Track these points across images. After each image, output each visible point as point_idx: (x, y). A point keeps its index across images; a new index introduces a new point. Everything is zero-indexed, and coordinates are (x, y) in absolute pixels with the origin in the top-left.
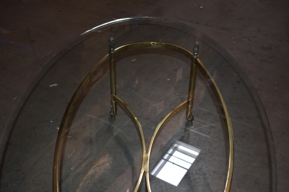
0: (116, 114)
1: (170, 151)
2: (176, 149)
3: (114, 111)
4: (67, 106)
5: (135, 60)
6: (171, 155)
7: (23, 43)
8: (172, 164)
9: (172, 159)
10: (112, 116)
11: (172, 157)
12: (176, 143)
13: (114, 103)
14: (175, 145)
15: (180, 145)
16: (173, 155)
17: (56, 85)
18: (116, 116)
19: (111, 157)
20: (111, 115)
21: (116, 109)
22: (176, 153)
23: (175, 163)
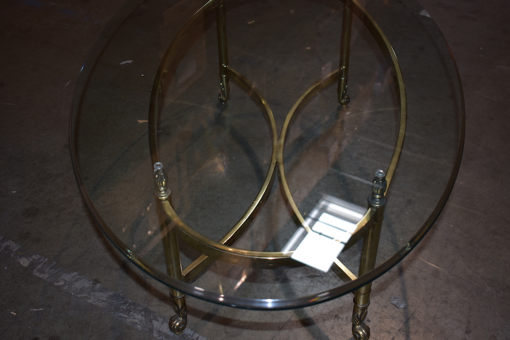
0: (228, 98)
1: (314, 214)
2: (324, 210)
3: (225, 92)
4: (151, 90)
5: (253, 21)
6: (316, 220)
7: (70, 5)
8: (318, 234)
9: (317, 226)
10: (221, 101)
11: (317, 223)
12: (324, 200)
13: (224, 78)
14: (323, 203)
15: (330, 202)
16: (320, 219)
17: (130, 62)
18: (228, 102)
19: (224, 157)
20: (220, 99)
21: (228, 90)
22: (325, 217)
23: (323, 233)
